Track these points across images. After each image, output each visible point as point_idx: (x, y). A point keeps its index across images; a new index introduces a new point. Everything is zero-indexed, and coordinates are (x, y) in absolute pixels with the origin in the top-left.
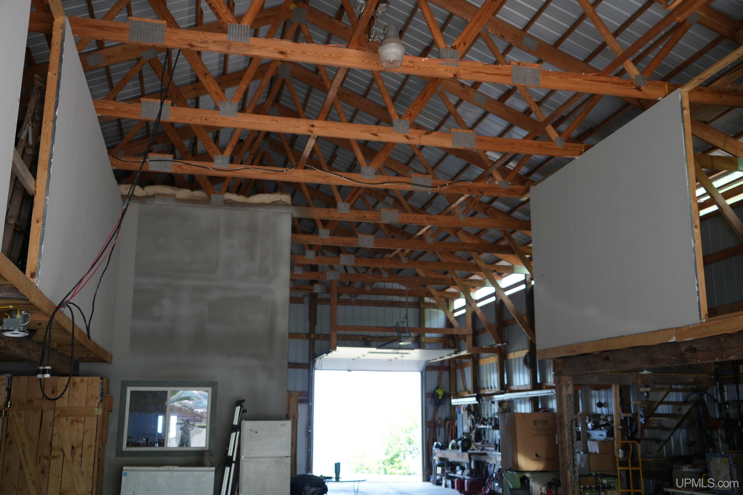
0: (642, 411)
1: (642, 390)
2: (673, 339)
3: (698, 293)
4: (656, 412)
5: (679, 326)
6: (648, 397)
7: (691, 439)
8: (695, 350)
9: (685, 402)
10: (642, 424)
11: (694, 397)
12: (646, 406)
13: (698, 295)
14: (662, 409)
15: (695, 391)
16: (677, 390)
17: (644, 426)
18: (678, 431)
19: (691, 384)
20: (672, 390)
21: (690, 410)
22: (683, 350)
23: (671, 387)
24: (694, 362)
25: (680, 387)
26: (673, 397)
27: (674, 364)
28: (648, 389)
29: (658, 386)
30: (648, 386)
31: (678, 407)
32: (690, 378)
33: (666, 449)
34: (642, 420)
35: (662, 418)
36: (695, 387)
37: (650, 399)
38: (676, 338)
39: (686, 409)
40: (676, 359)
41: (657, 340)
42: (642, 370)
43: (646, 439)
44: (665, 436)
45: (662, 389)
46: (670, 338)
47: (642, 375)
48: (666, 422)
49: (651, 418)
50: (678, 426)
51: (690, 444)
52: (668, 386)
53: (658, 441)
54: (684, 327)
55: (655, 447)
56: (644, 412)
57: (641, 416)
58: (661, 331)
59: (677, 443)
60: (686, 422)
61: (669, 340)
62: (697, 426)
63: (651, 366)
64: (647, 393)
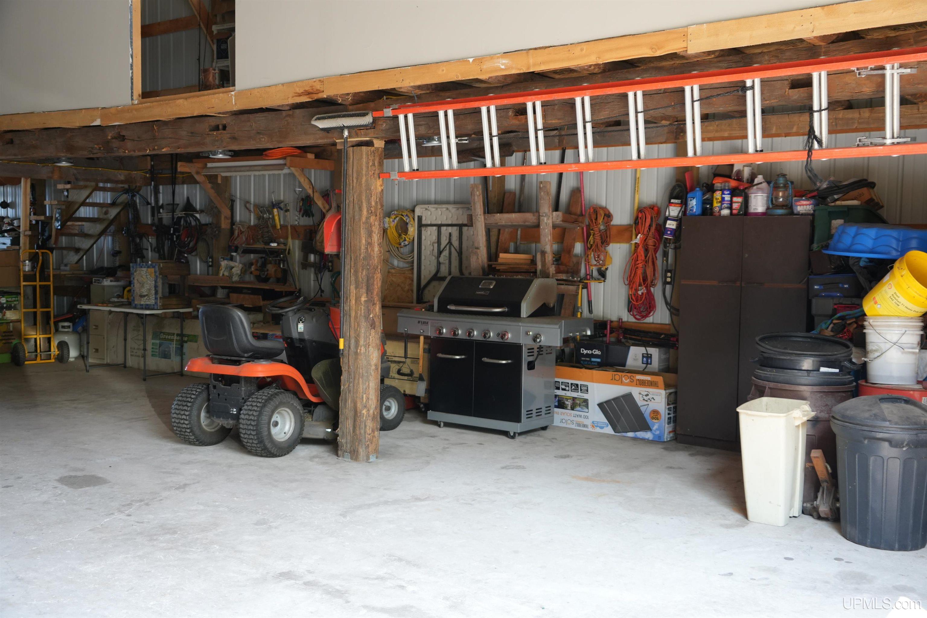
0: (58, 213)
1: (60, 186)
2: (98, 123)
3: (132, 65)
4: (77, 215)
5: (106, 107)
6: (67, 196)
7: (117, 249)
8: (123, 138)
9: (114, 204)
10: (57, 229)
11: (124, 197)
12: (64, 207)
13: (132, 69)
14: (84, 212)
15: (126, 191)
16: (104, 189)
17: (60, 233)
18: (102, 238)
19: (122, 182)
20: (97, 188)
21: (118, 214)
22: (109, 138)
23: (97, 185)
24: (121, 153)
25: (109, 185)
26: (99, 197)
27: (96, 153)
28: (68, 186)
29: (82, 183)
30: (69, 183)
31: (104, 209)
32: (121, 175)
33: (86, 260)
34: (57, 224)
35: (84, 223)
36: (126, 186)
37: (70, 199)
38: (101, 121)
39: (113, 212)
40: (100, 148)
41: (77, 122)
42: (59, 160)
43: (62, 248)
44: (85, 244)
45: (86, 187)
46: (95, 120)
47: (60, 167)
48: (87, 227)
49: (69, 223)
50: (103, 233)
51: (115, 254)
52: (93, 184)
53: (77, 250)
54: (111, 108)
55: (73, 258)
56: (61, 214)
57: (57, 219)
58: (83, 111)
59: (101, 252)
60: (112, 228)
61: (92, 123)
62: (125, 233)
63: (69, 156)
64: (67, 190)
